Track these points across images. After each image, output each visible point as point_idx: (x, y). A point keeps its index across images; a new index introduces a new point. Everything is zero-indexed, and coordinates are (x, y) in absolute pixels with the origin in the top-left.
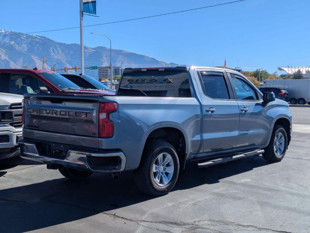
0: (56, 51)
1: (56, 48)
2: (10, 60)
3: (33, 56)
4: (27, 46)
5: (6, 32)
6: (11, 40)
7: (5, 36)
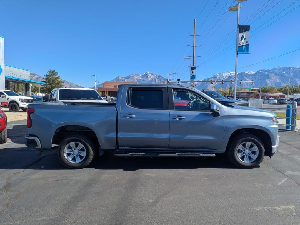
2: (282, 82)
4: (293, 74)
5: (280, 67)
6: (283, 71)
7: (280, 69)
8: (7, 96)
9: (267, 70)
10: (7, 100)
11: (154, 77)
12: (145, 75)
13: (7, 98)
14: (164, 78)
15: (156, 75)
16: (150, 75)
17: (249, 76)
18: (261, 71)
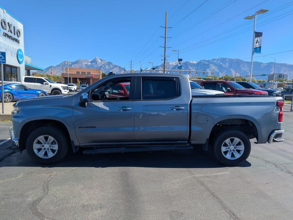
0: (244, 66)
1: (244, 64)
3: (231, 69)
4: (229, 64)
5: (219, 58)
6: (221, 62)
7: (218, 60)
8: (50, 84)
9: (207, 60)
10: (50, 87)
11: (103, 63)
12: (94, 61)
13: (50, 85)
14: (113, 65)
15: (105, 61)
16: (100, 61)
17: (193, 65)
18: (203, 61)
